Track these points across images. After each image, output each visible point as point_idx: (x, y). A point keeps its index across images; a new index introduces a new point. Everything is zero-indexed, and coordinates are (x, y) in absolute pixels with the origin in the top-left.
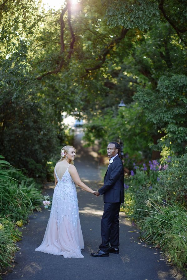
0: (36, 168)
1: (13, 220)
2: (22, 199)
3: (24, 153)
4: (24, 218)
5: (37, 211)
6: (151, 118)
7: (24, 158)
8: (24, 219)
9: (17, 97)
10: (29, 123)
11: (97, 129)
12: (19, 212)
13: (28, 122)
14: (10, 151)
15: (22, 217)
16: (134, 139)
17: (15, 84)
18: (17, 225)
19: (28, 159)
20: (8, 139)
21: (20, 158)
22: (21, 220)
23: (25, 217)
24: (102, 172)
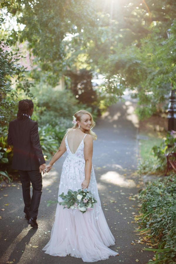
24: (142, 146)
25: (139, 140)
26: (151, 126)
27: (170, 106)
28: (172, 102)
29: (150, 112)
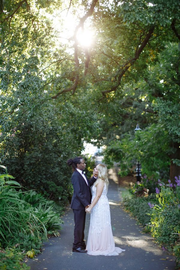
0: (57, 191)
1: (23, 250)
2: (35, 224)
3: (44, 177)
4: (36, 246)
5: (55, 236)
6: (174, 131)
7: (44, 181)
8: (37, 248)
9: (31, 116)
10: (49, 146)
11: (116, 152)
12: (32, 240)
13: (47, 146)
14: (30, 175)
15: (34, 245)
16: (151, 160)
17: (29, 103)
18: (27, 255)
19: (49, 182)
20: (28, 163)
21: (40, 182)
22: (33, 250)
23: (38, 246)
24: (122, 193)
25: (120, 191)
26: (127, 183)
27: (137, 169)
28: (138, 167)
29: (127, 173)
